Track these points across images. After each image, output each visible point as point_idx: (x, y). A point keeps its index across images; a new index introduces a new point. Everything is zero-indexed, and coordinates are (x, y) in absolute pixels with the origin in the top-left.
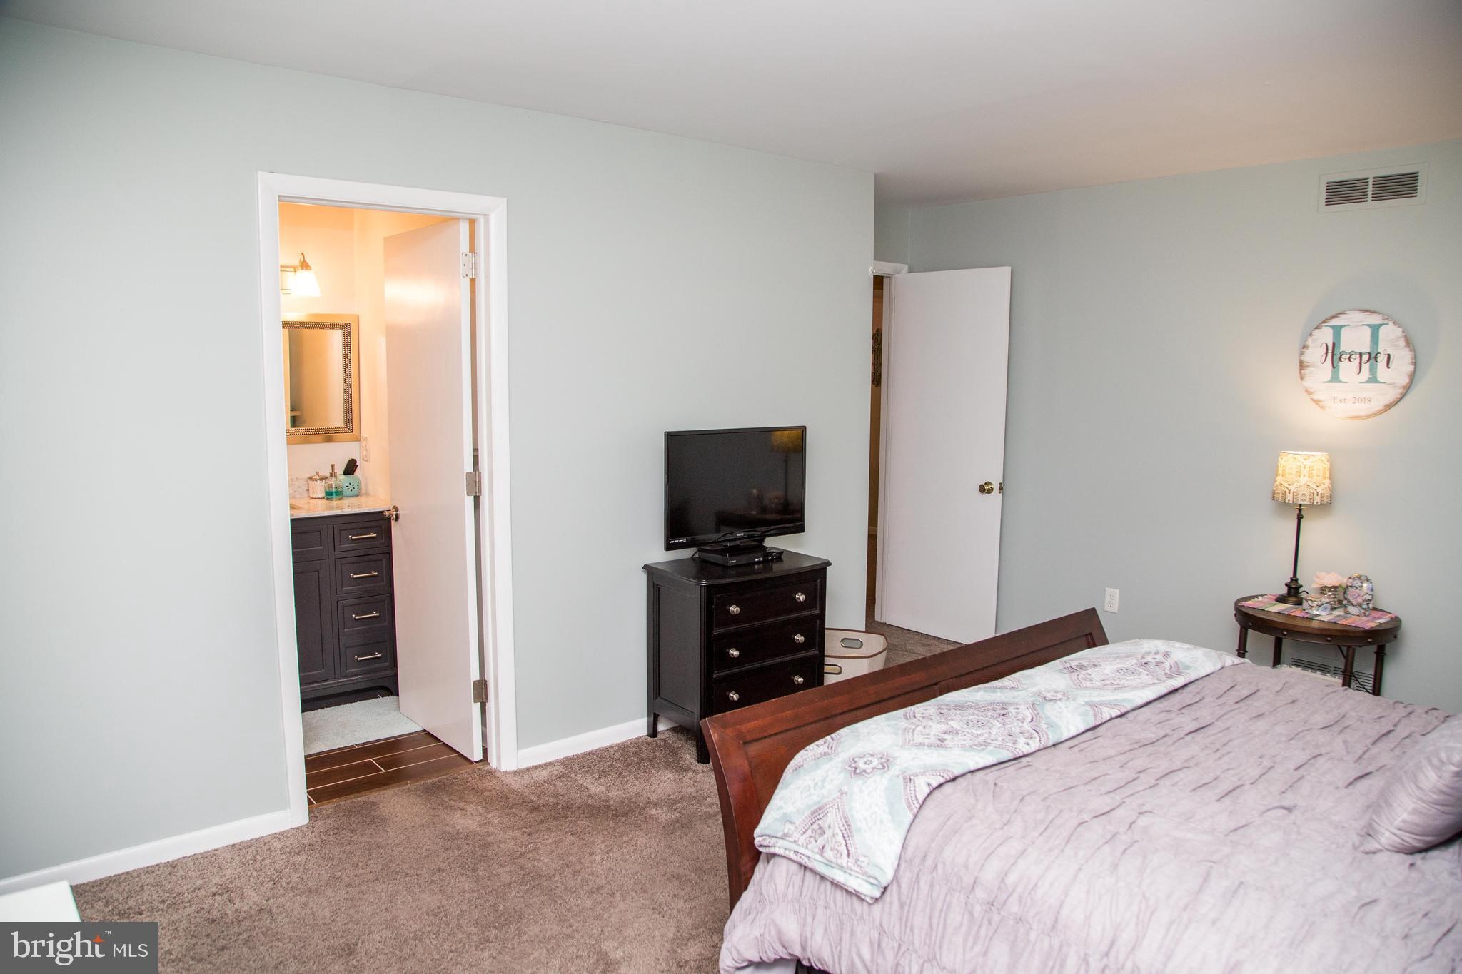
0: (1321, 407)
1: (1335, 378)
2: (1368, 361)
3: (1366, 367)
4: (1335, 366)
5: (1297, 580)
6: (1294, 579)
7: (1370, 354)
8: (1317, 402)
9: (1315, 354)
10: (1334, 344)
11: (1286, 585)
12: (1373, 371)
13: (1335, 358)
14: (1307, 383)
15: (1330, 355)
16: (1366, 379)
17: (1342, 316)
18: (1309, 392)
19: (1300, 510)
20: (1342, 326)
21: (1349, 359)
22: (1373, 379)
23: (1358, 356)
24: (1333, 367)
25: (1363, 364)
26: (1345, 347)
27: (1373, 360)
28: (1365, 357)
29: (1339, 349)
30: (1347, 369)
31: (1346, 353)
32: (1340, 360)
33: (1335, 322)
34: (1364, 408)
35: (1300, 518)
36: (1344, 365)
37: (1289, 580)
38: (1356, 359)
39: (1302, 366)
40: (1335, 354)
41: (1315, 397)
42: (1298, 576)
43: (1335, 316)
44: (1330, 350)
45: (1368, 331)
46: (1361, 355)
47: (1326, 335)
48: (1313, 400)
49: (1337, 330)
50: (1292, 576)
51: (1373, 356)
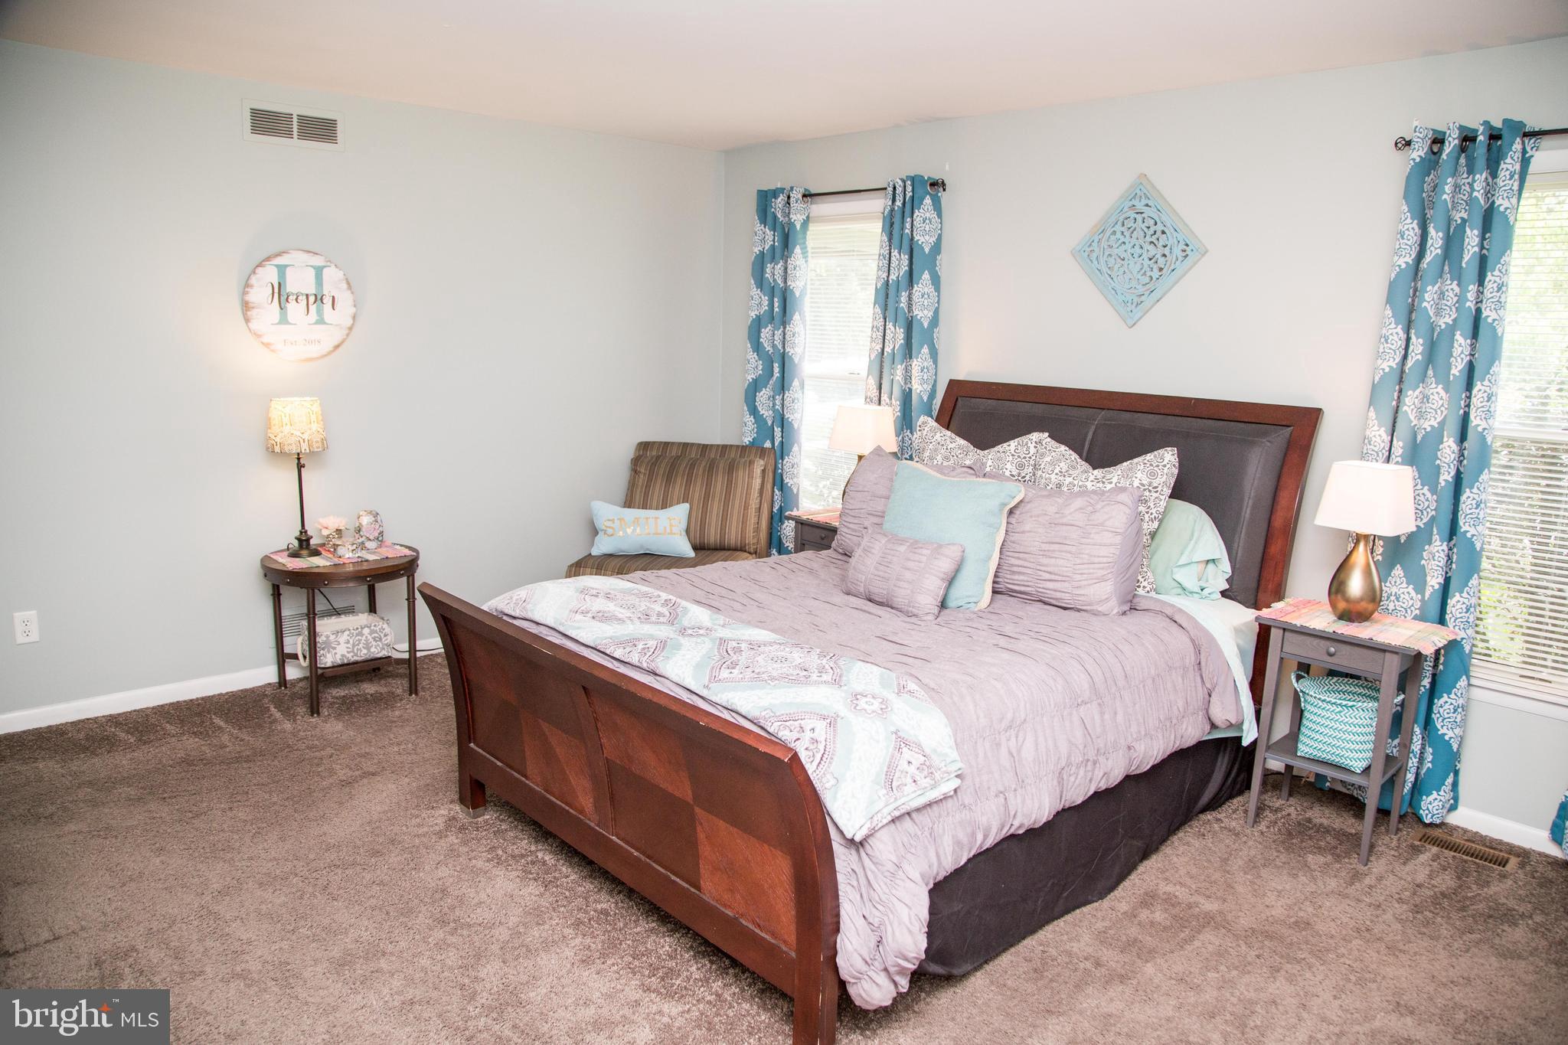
0: (273, 351)
1: (284, 320)
2: (315, 302)
3: (313, 308)
4: (283, 307)
5: (306, 532)
6: (303, 531)
7: (316, 296)
8: (267, 345)
9: (260, 294)
10: (280, 284)
11: (296, 538)
12: (320, 312)
13: (282, 298)
14: (253, 325)
15: (276, 295)
16: (314, 321)
17: (286, 256)
18: (258, 336)
19: (299, 459)
20: (287, 266)
21: (296, 300)
22: (321, 321)
23: (305, 297)
24: (281, 309)
25: (310, 306)
26: (291, 287)
27: (319, 302)
28: (312, 299)
29: (285, 289)
30: (295, 309)
31: (293, 294)
32: (287, 301)
33: (279, 261)
34: (315, 350)
35: (300, 467)
36: (291, 306)
37: (299, 533)
38: (303, 299)
39: (246, 306)
40: (280, 294)
41: (265, 340)
42: (306, 528)
43: (279, 255)
44: (276, 290)
45: (312, 272)
46: (307, 296)
47: (269, 274)
48: (262, 343)
49: (282, 270)
50: (300, 528)
51: (319, 297)
